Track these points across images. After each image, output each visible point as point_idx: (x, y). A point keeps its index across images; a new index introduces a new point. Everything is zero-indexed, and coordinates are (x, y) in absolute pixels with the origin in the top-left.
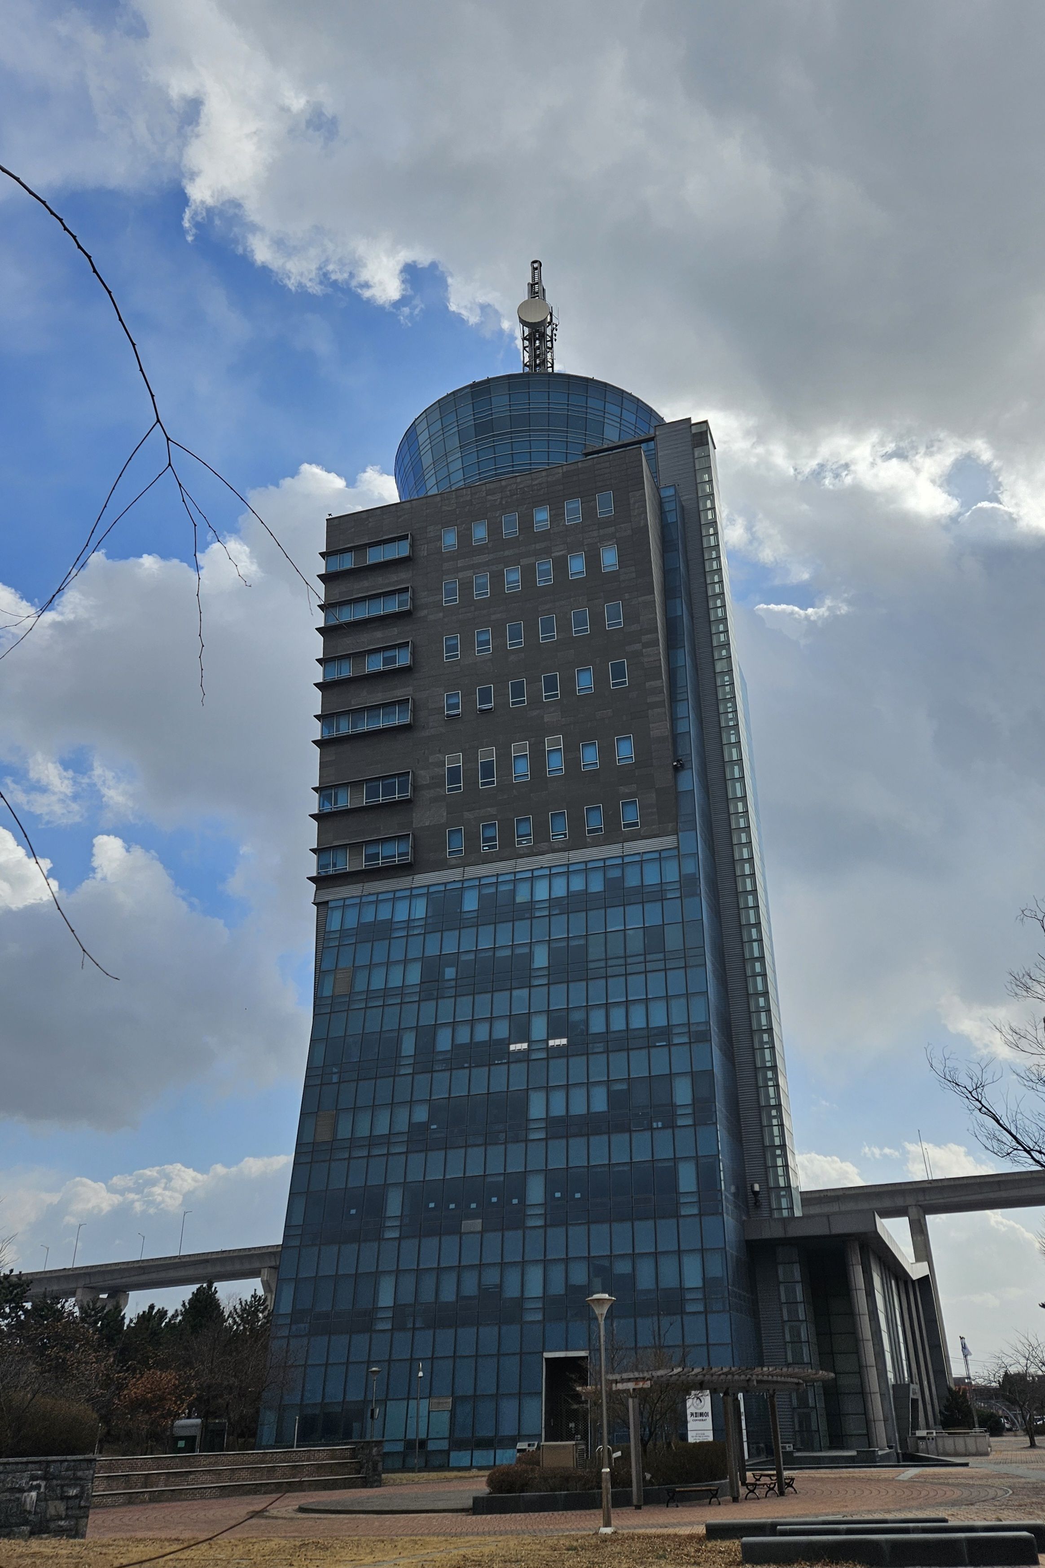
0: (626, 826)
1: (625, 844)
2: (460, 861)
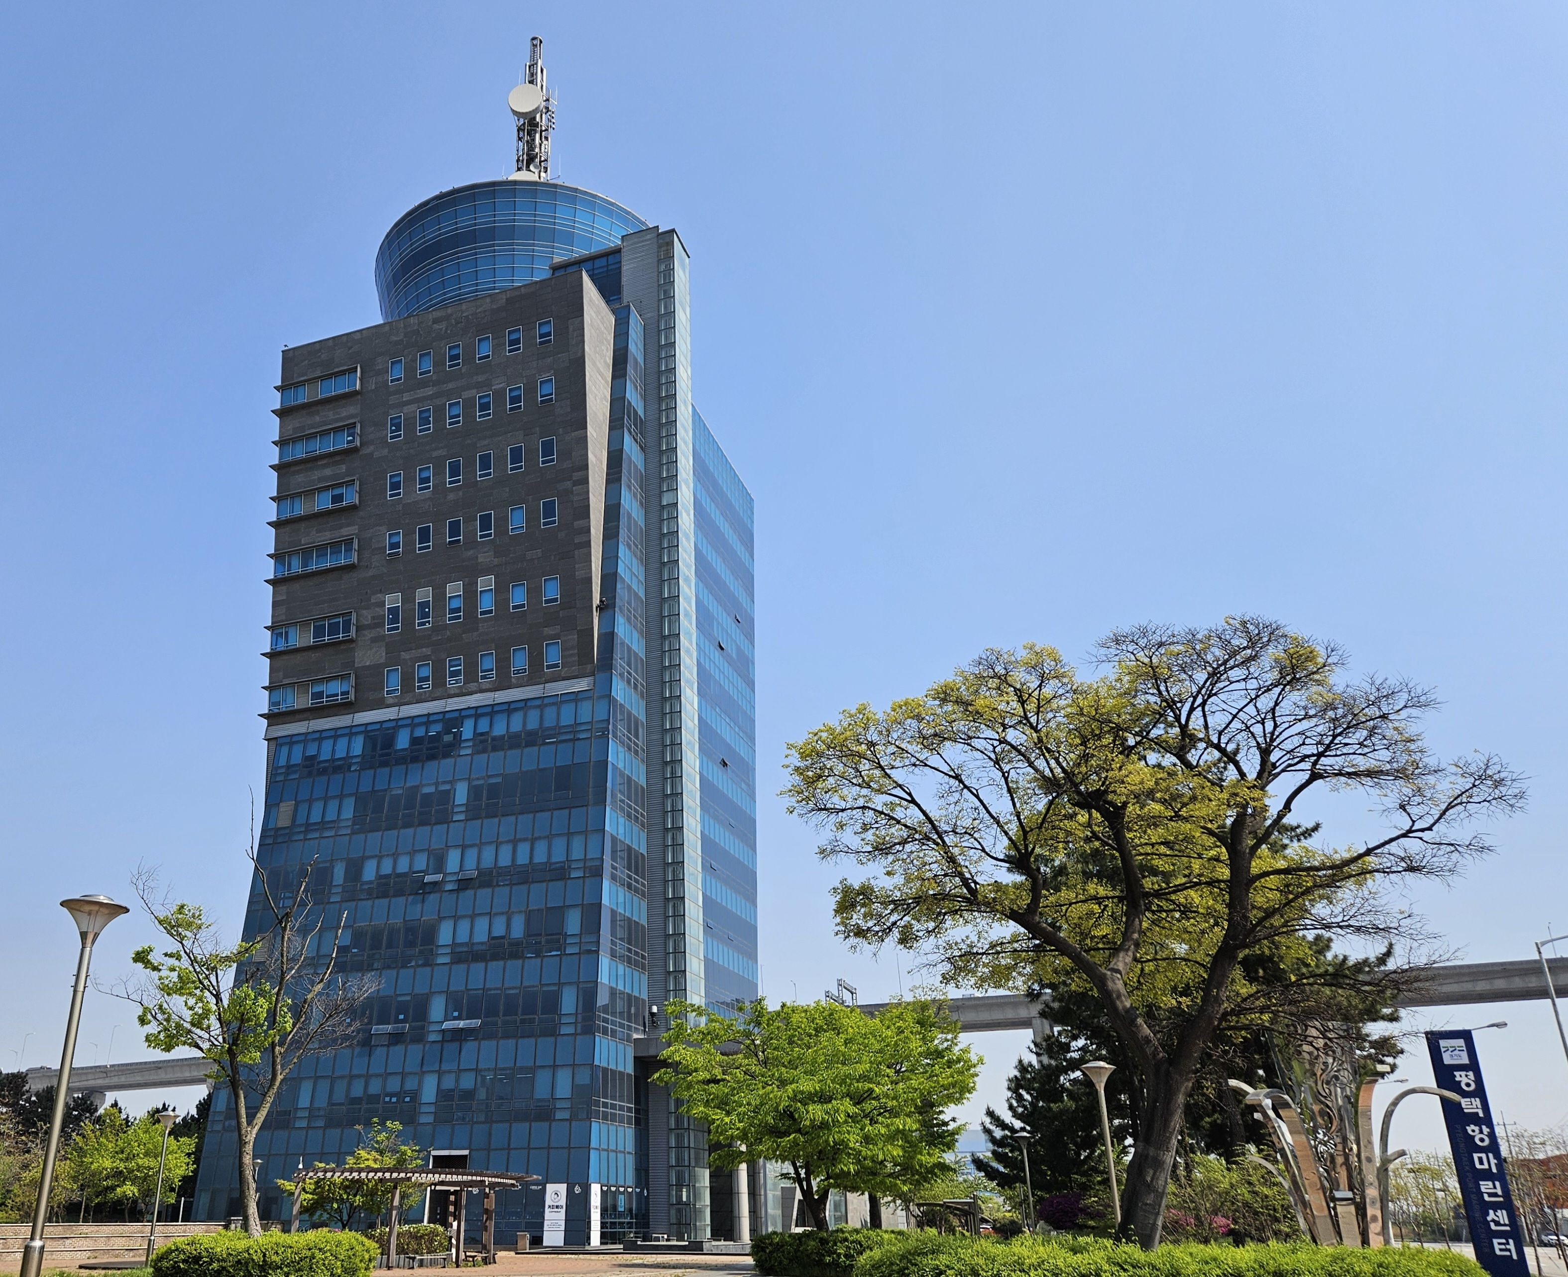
0: (548, 667)
1: (547, 685)
2: (396, 700)
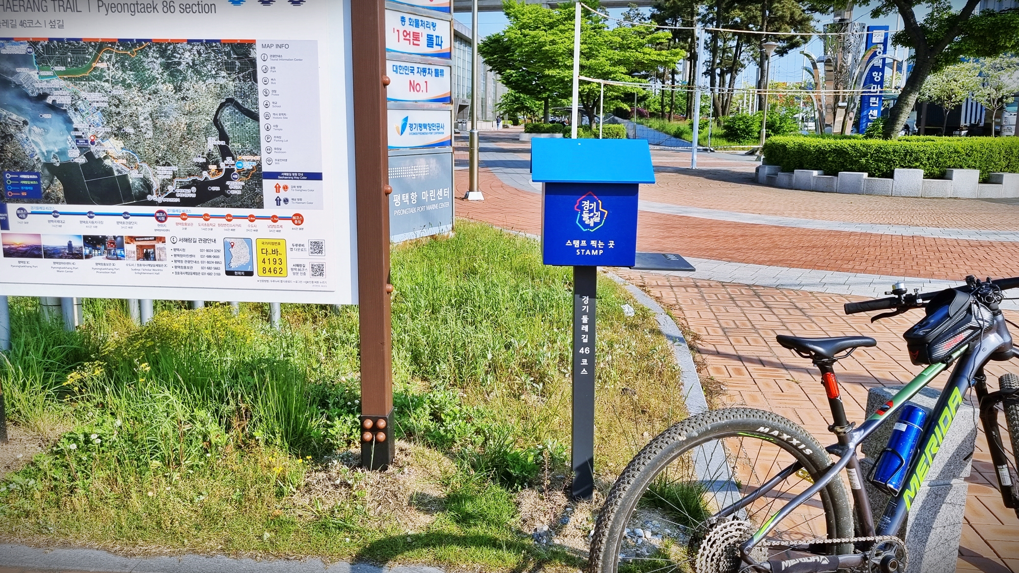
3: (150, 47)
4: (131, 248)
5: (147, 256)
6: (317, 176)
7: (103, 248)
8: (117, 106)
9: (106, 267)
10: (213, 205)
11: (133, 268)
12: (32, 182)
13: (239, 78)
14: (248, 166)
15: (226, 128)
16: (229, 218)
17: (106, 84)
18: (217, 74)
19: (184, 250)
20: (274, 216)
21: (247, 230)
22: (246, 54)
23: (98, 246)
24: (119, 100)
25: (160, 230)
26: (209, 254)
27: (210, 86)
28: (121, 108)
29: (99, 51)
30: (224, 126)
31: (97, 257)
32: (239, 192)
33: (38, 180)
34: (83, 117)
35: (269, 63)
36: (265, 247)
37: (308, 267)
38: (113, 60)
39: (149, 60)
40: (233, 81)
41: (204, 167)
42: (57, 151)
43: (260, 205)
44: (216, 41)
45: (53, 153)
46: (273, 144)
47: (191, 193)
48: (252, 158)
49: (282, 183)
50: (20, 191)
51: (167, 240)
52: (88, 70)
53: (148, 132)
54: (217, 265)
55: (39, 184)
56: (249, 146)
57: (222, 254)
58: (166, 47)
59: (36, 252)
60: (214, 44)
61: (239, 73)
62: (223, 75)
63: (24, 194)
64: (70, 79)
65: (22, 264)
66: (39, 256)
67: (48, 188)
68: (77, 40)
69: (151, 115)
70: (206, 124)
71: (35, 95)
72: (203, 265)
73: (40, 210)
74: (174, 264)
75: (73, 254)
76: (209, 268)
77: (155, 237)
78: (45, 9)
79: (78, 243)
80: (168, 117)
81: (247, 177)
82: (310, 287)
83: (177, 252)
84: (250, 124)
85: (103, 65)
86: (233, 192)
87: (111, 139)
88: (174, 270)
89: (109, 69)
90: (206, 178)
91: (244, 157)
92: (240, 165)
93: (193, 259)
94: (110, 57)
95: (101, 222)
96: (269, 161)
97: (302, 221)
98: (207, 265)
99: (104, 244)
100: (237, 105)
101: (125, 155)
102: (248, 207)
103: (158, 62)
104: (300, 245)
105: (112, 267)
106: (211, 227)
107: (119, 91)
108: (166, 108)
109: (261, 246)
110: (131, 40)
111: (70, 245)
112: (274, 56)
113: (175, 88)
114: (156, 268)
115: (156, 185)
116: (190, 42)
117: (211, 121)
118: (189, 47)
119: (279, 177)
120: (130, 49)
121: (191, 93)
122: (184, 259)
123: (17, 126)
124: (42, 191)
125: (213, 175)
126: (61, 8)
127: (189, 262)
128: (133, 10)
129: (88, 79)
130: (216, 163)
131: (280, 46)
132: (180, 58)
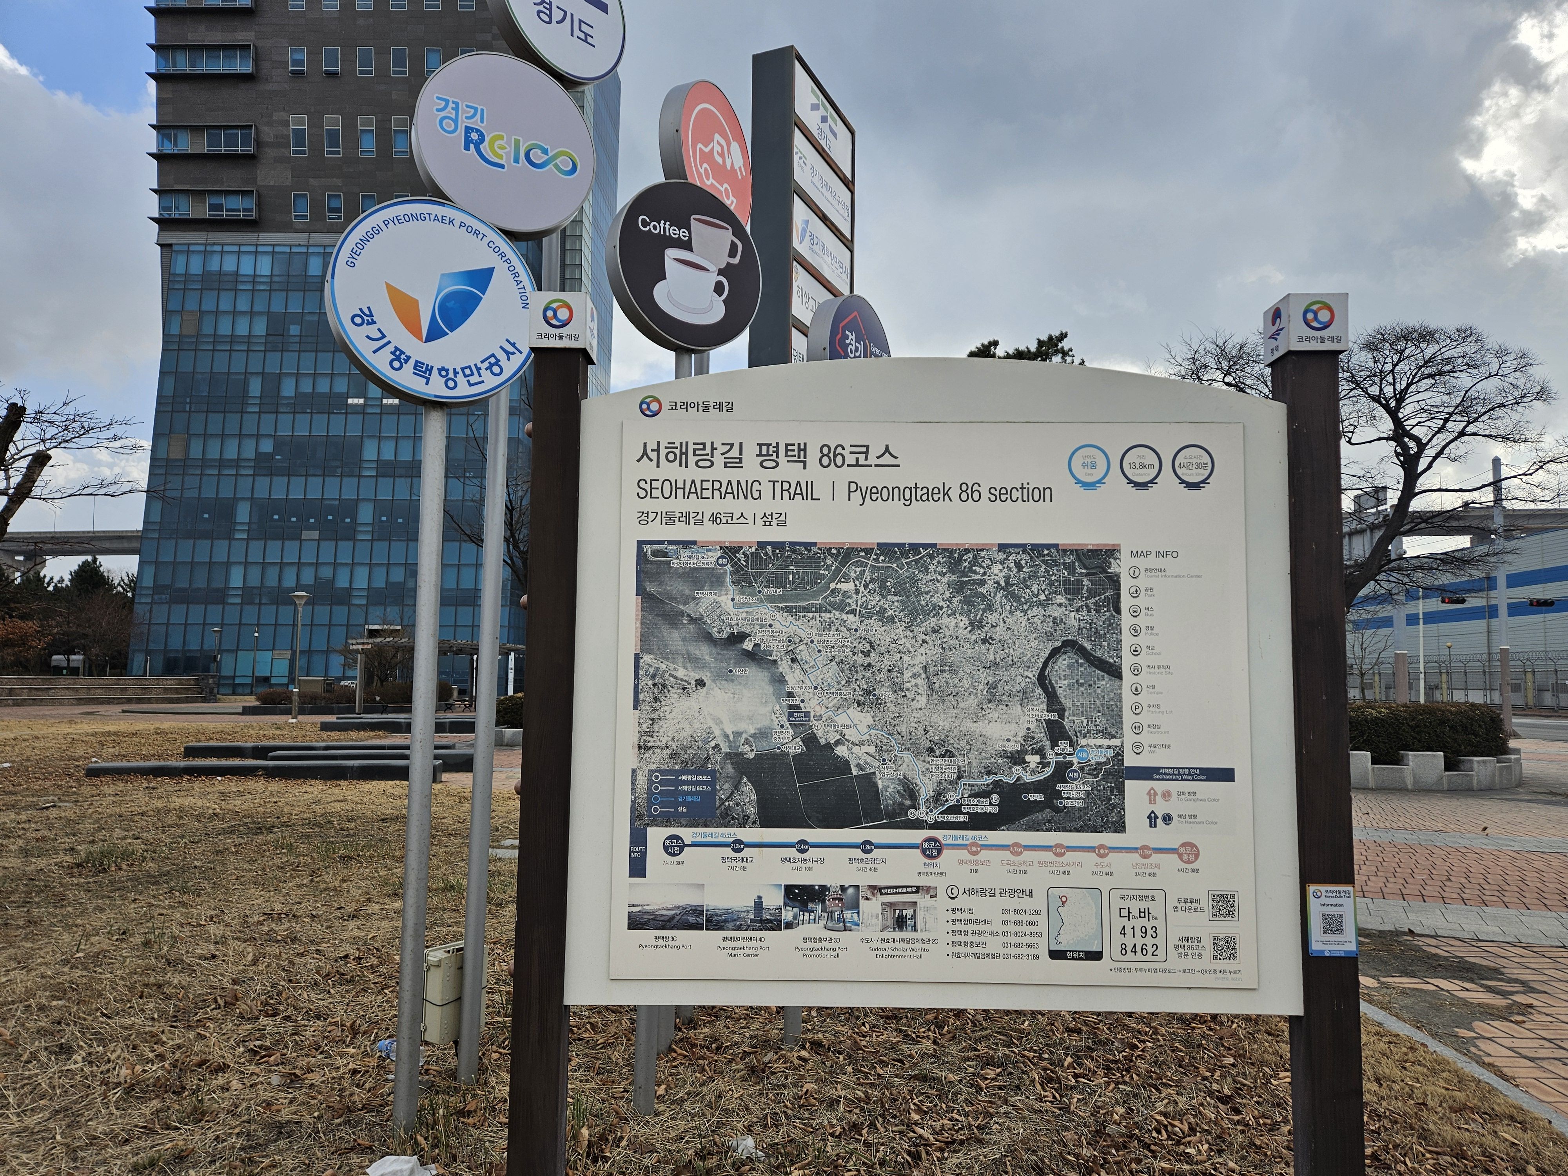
2: (305, 226)
3: (932, 557)
4: (872, 908)
5: (900, 923)
6: (1226, 775)
7: (820, 907)
8: (867, 654)
9: (822, 945)
10: (1029, 828)
11: (874, 945)
12: (699, 788)
13: (1087, 606)
14: (1097, 757)
15: (1060, 691)
16: (1059, 850)
17: (851, 616)
18: (1048, 599)
19: (971, 911)
20: (1145, 847)
21: (1094, 873)
22: (1103, 568)
23: (810, 905)
24: (871, 643)
25: (929, 874)
26: (1018, 918)
27: (1036, 620)
28: (873, 657)
29: (843, 564)
30: (1057, 686)
31: (806, 926)
32: (1081, 804)
33: (712, 783)
34: (805, 671)
35: (1143, 582)
36: (1126, 904)
37: (1207, 943)
38: (867, 576)
39: (929, 577)
40: (1078, 611)
41: (1017, 758)
42: (752, 732)
43: (1119, 827)
44: (1048, 546)
45: (744, 736)
46: (1145, 719)
47: (988, 806)
48: (1106, 742)
49: (1159, 786)
50: (676, 804)
51: (941, 892)
52: (819, 595)
53: (918, 698)
54: (1034, 940)
55: (714, 790)
56: (1101, 722)
57: (1042, 919)
58: (961, 556)
59: (692, 919)
60: (1046, 552)
61: (1087, 599)
62: (1058, 601)
63: (682, 809)
64: (788, 610)
65: (661, 943)
66: (697, 927)
67: (730, 797)
68: (808, 545)
69: (925, 668)
70: (1023, 684)
71: (725, 635)
72: (1006, 939)
73: (709, 839)
74: (951, 938)
75: (761, 921)
76: (1018, 945)
77: (918, 887)
78: (756, 495)
79: (774, 899)
80: (956, 672)
81: (1096, 776)
82: (1209, 980)
83: (958, 916)
84: (1105, 682)
85: (848, 586)
86: (1070, 804)
87: (851, 711)
88: (951, 949)
89: (857, 592)
90: (1018, 779)
91: (1092, 742)
92: (1084, 755)
93: (987, 928)
94: (862, 573)
95: (821, 860)
96: (1138, 749)
97: (1197, 856)
98: (1013, 940)
99: (823, 901)
100: (1082, 651)
101: (873, 738)
102: (1095, 830)
103: (945, 580)
104: (1192, 901)
105: (834, 945)
106: (1023, 868)
107: (875, 629)
108: (954, 657)
109: (1117, 903)
110: (901, 545)
111: (759, 905)
112: (1151, 570)
113: (971, 624)
114: (917, 946)
115: (926, 789)
116: (1002, 547)
117: (1034, 679)
118: (1002, 556)
119: (1155, 776)
120: (898, 559)
121: (1000, 632)
122: (970, 927)
123: (684, 689)
124: (718, 804)
125: (1033, 772)
126: (786, 494)
127: (980, 933)
128: (907, 497)
129: (819, 610)
130: (1040, 752)
131: (1165, 555)
132: (985, 574)
